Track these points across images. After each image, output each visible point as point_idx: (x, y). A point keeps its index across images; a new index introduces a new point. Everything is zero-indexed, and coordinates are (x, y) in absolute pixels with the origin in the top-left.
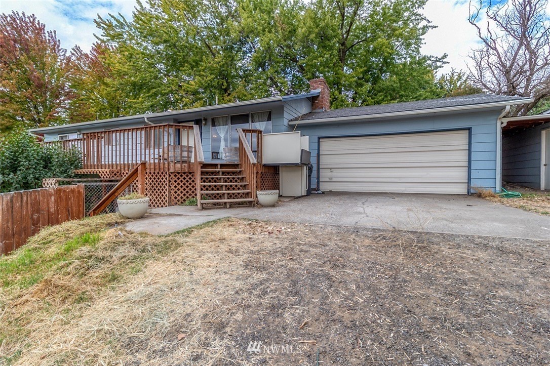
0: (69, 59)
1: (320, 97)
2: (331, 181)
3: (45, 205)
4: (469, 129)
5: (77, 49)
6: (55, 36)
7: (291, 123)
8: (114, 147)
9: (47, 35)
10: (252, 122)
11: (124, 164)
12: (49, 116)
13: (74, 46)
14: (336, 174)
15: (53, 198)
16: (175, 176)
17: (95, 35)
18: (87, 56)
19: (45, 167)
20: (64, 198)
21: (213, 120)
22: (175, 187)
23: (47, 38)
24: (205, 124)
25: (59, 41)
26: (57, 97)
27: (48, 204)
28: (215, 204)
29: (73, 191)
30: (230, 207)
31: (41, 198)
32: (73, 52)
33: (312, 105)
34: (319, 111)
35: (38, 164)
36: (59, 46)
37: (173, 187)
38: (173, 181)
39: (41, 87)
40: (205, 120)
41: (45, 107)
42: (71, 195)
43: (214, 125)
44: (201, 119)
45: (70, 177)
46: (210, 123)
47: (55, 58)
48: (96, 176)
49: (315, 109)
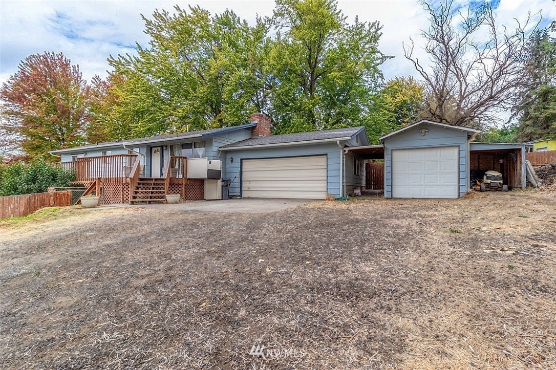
0: (88, 88)
1: (257, 127)
2: (249, 190)
3: (48, 201)
4: (327, 154)
5: (97, 78)
6: (78, 70)
7: (219, 149)
8: (107, 165)
9: (72, 68)
10: (195, 148)
11: (106, 178)
12: (70, 137)
13: (94, 76)
14: (252, 185)
15: (52, 197)
16: (127, 186)
17: (107, 71)
18: (104, 83)
19: (53, 180)
20: (59, 198)
21: (171, 147)
22: (127, 192)
23: (72, 71)
24: (166, 149)
25: (81, 73)
26: (78, 120)
27: (49, 201)
28: (143, 202)
29: (64, 194)
30: (149, 204)
31: (45, 198)
32: (93, 81)
33: (252, 133)
34: (256, 137)
35: (49, 178)
36: (81, 78)
37: (125, 192)
38: (125, 189)
39: (65, 112)
41: (68, 129)
42: (63, 196)
45: (68, 186)
47: (77, 88)
48: (83, 186)
49: (254, 136)
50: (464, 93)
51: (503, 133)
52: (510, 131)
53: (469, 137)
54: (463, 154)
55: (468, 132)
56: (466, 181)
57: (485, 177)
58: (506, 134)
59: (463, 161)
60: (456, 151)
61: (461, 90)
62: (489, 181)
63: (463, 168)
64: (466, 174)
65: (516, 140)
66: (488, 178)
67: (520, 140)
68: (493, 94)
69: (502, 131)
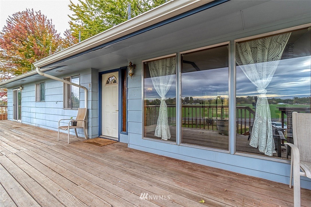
24: (133, 74)
25: (54, 26)
32: (65, 34)
40: (134, 66)
43: (147, 75)
44: (127, 67)
46: (141, 72)
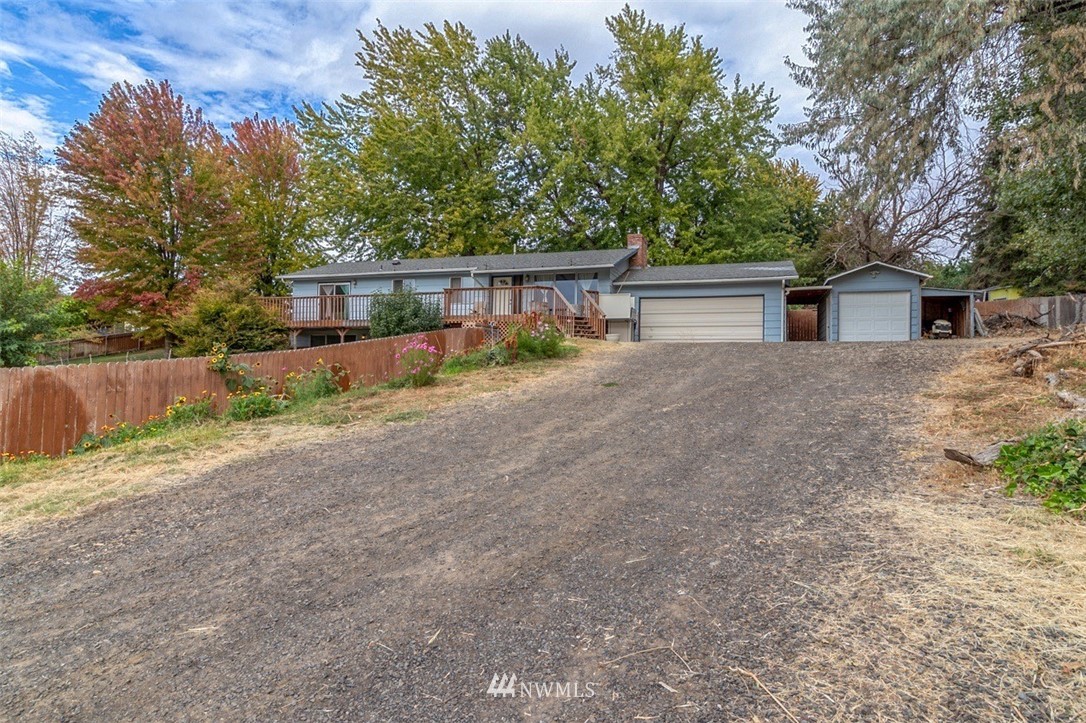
2: (651, 338)
4: (763, 295)
7: (614, 284)
14: (655, 332)
33: (629, 262)
49: (633, 266)
50: (900, 213)
51: (948, 272)
52: (959, 270)
53: (921, 281)
54: (915, 299)
55: (920, 276)
56: (918, 328)
57: (934, 327)
58: (953, 275)
59: (915, 307)
60: (908, 295)
61: (895, 209)
62: (938, 331)
63: (914, 314)
64: (918, 321)
65: (966, 286)
66: (937, 328)
67: (972, 285)
68: (940, 223)
69: (947, 270)
